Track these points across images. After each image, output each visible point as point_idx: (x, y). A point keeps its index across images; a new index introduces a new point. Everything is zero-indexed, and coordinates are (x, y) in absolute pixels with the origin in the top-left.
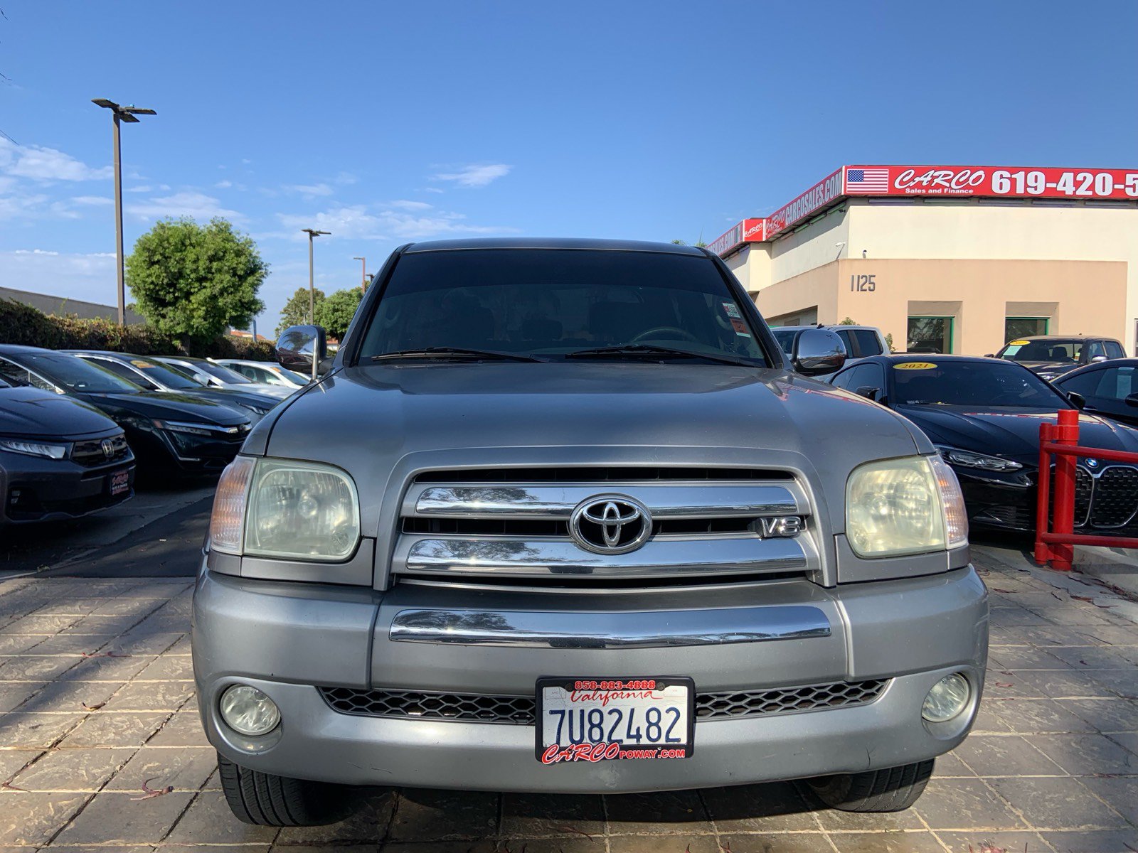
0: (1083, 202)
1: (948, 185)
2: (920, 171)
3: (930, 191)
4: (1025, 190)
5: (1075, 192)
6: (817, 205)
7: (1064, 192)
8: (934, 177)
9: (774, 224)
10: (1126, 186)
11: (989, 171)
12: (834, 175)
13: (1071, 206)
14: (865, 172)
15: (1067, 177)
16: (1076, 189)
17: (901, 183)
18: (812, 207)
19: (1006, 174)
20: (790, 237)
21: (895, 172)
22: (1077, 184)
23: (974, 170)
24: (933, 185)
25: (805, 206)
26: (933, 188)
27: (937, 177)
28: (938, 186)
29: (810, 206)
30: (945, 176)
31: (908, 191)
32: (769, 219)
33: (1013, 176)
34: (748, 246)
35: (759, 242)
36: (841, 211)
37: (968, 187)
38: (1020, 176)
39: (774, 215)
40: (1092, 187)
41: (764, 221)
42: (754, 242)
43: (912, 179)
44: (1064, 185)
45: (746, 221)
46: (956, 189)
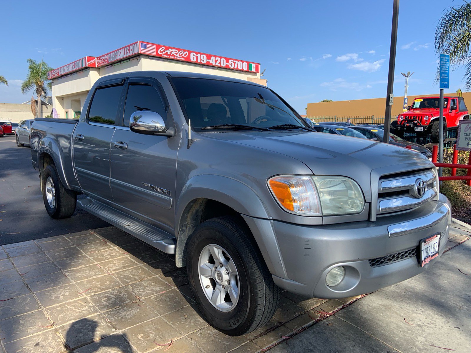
0: (217, 68)
1: (176, 55)
2: (167, 48)
3: (171, 57)
4: (201, 61)
5: (215, 64)
6: (126, 56)
7: (212, 63)
8: (172, 52)
9: (102, 61)
10: (229, 64)
11: (190, 52)
12: (134, 44)
13: (214, 69)
14: (147, 45)
15: (213, 58)
16: (216, 63)
17: (160, 52)
18: (123, 56)
19: (195, 54)
20: (110, 68)
21: (158, 47)
22: (216, 61)
23: (185, 51)
24: (171, 54)
25: (119, 55)
26: (171, 56)
27: (173, 52)
28: (173, 55)
29: (122, 55)
30: (175, 51)
31: (163, 55)
32: (99, 58)
33: (197, 55)
34: (89, 69)
35: (94, 68)
36: (138, 60)
37: (183, 57)
38: (199, 55)
39: (101, 56)
40: (220, 63)
41: (96, 58)
42: (92, 67)
43: (164, 51)
44: (212, 61)
45: (88, 57)
46: (179, 58)
